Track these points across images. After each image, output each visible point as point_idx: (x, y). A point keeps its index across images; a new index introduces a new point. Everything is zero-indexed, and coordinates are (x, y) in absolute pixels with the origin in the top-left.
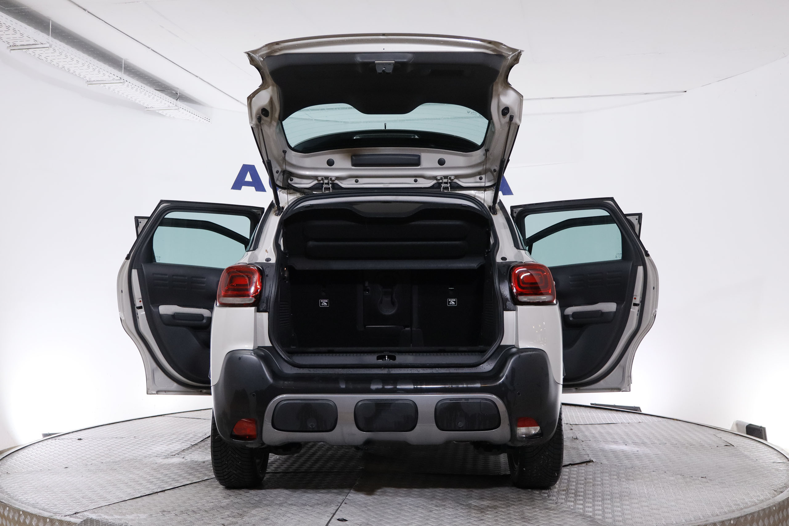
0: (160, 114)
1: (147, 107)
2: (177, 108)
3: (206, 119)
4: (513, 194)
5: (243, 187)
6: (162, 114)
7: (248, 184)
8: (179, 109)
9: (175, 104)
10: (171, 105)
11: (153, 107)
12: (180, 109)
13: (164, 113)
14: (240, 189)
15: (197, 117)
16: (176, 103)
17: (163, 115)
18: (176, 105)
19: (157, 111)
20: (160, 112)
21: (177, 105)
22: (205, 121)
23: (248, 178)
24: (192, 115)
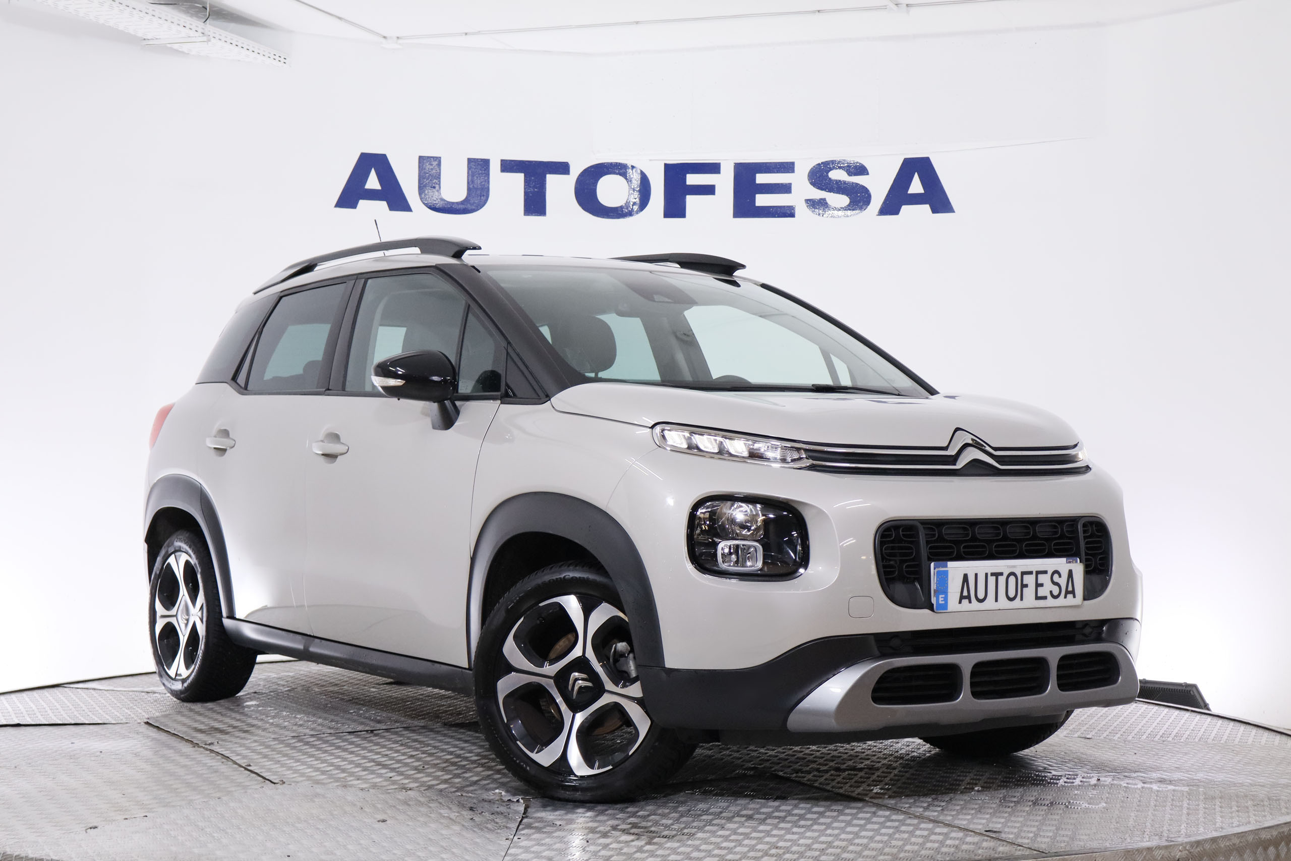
0: (177, 51)
1: (145, 38)
2: (205, 39)
3: (277, 57)
4: (954, 212)
5: (362, 203)
6: (180, 50)
7: (372, 195)
8: (209, 41)
9: (200, 30)
10: (192, 33)
11: (158, 37)
12: (213, 40)
13: (185, 48)
14: (354, 206)
15: (255, 54)
16: (203, 29)
17: (183, 53)
18: (203, 33)
19: (169, 45)
20: (176, 46)
21: (206, 33)
22: (276, 63)
23: (373, 182)
24: (244, 51)
